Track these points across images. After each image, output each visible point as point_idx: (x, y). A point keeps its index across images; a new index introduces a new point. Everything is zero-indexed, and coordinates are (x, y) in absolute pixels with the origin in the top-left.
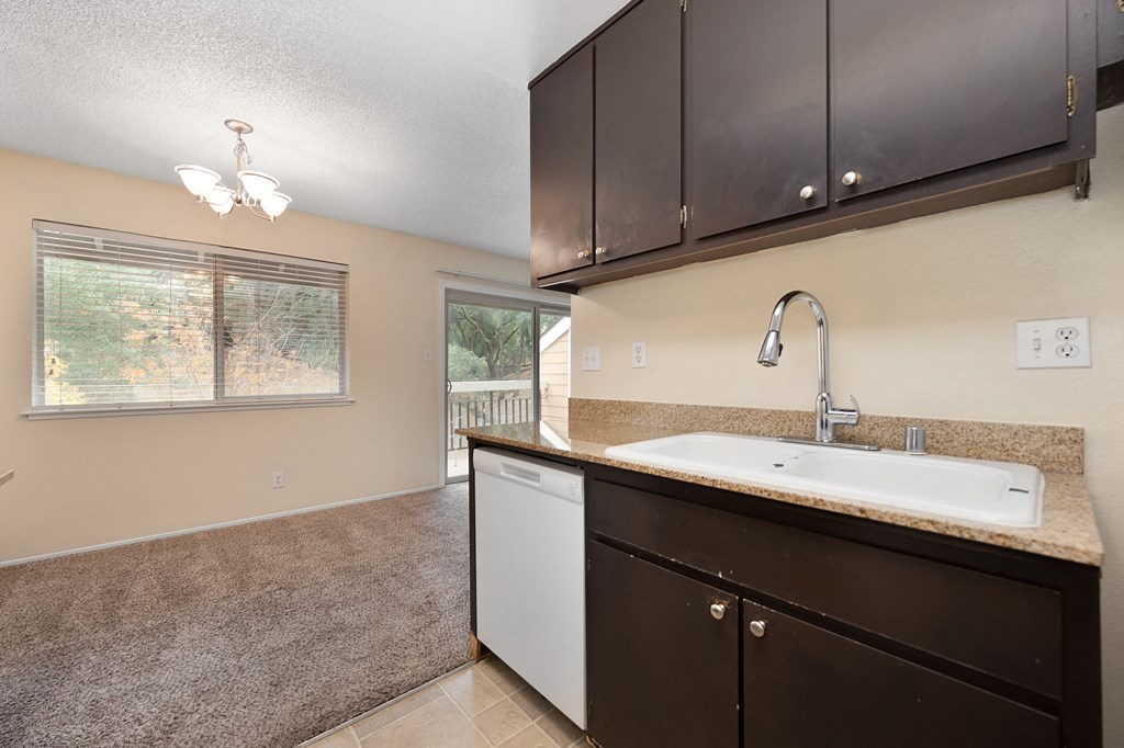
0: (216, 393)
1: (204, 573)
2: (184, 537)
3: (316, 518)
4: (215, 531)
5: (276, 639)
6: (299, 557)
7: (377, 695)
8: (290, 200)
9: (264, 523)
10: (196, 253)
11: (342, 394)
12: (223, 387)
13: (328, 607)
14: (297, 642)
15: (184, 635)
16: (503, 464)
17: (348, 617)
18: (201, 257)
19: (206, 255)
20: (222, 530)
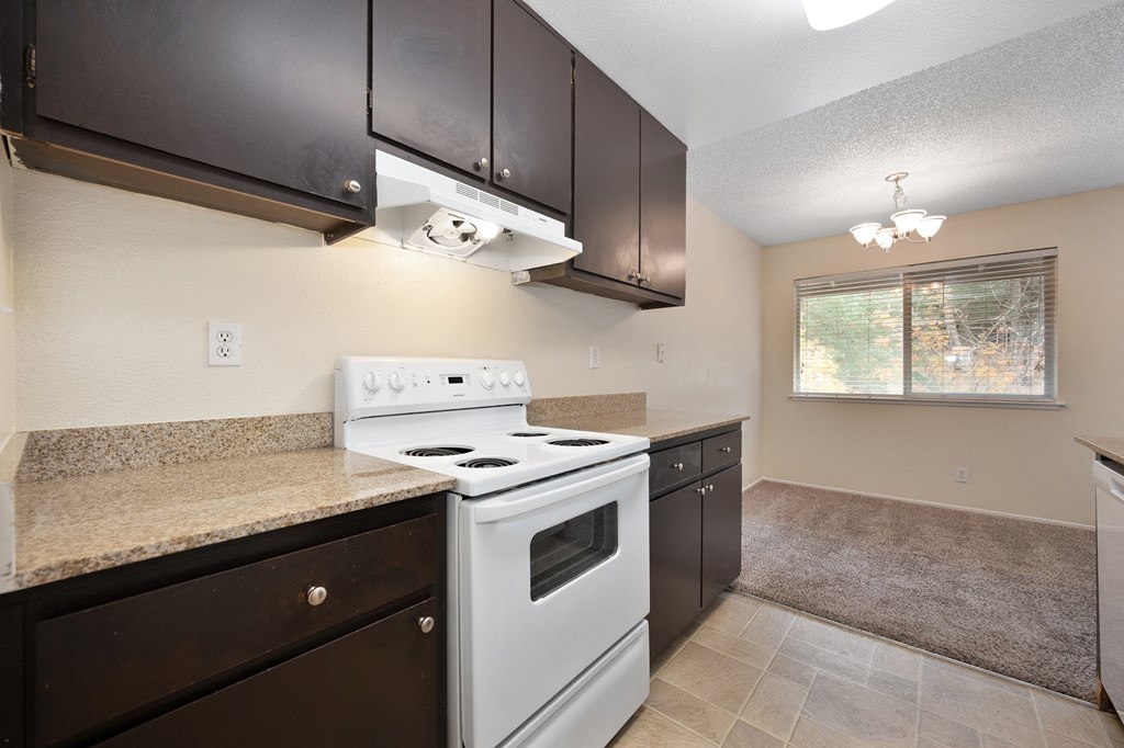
0: (905, 389)
1: (877, 524)
2: (876, 499)
3: (1003, 523)
4: (900, 503)
5: (902, 581)
6: (959, 544)
7: (954, 651)
8: (945, 218)
9: (944, 510)
10: (898, 275)
11: (1046, 396)
12: (910, 384)
13: (957, 586)
14: (915, 591)
15: (846, 551)
16: (1113, 480)
17: (972, 600)
18: (901, 277)
19: (904, 275)
20: (905, 504)
